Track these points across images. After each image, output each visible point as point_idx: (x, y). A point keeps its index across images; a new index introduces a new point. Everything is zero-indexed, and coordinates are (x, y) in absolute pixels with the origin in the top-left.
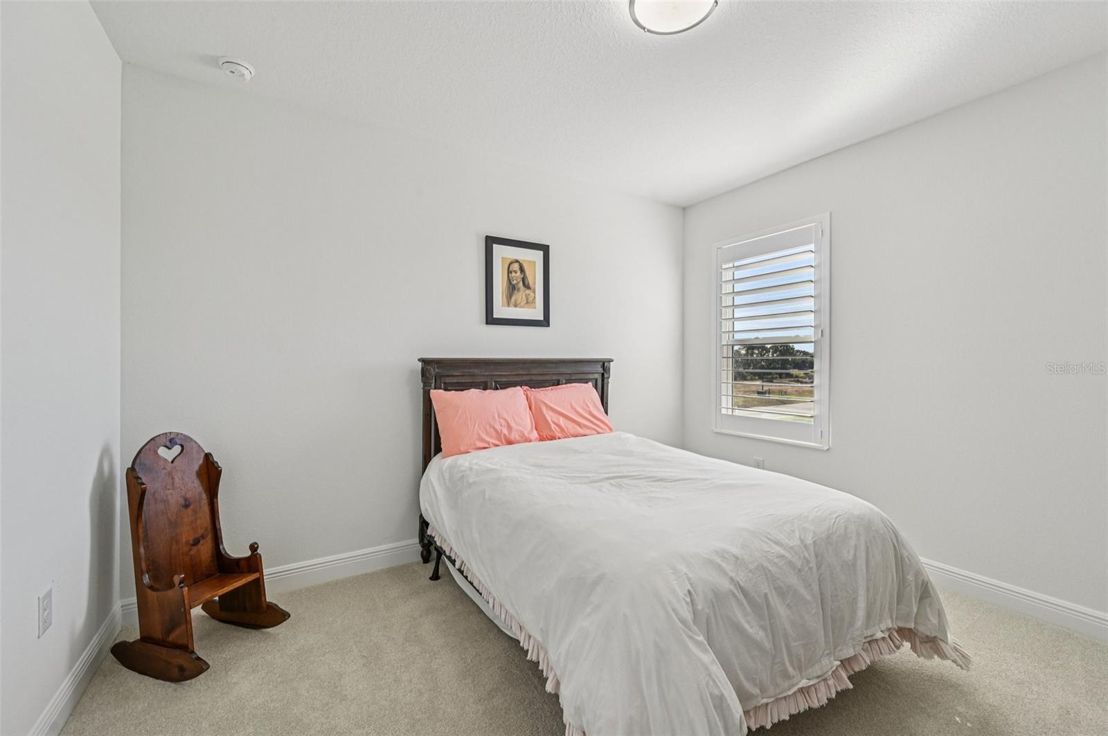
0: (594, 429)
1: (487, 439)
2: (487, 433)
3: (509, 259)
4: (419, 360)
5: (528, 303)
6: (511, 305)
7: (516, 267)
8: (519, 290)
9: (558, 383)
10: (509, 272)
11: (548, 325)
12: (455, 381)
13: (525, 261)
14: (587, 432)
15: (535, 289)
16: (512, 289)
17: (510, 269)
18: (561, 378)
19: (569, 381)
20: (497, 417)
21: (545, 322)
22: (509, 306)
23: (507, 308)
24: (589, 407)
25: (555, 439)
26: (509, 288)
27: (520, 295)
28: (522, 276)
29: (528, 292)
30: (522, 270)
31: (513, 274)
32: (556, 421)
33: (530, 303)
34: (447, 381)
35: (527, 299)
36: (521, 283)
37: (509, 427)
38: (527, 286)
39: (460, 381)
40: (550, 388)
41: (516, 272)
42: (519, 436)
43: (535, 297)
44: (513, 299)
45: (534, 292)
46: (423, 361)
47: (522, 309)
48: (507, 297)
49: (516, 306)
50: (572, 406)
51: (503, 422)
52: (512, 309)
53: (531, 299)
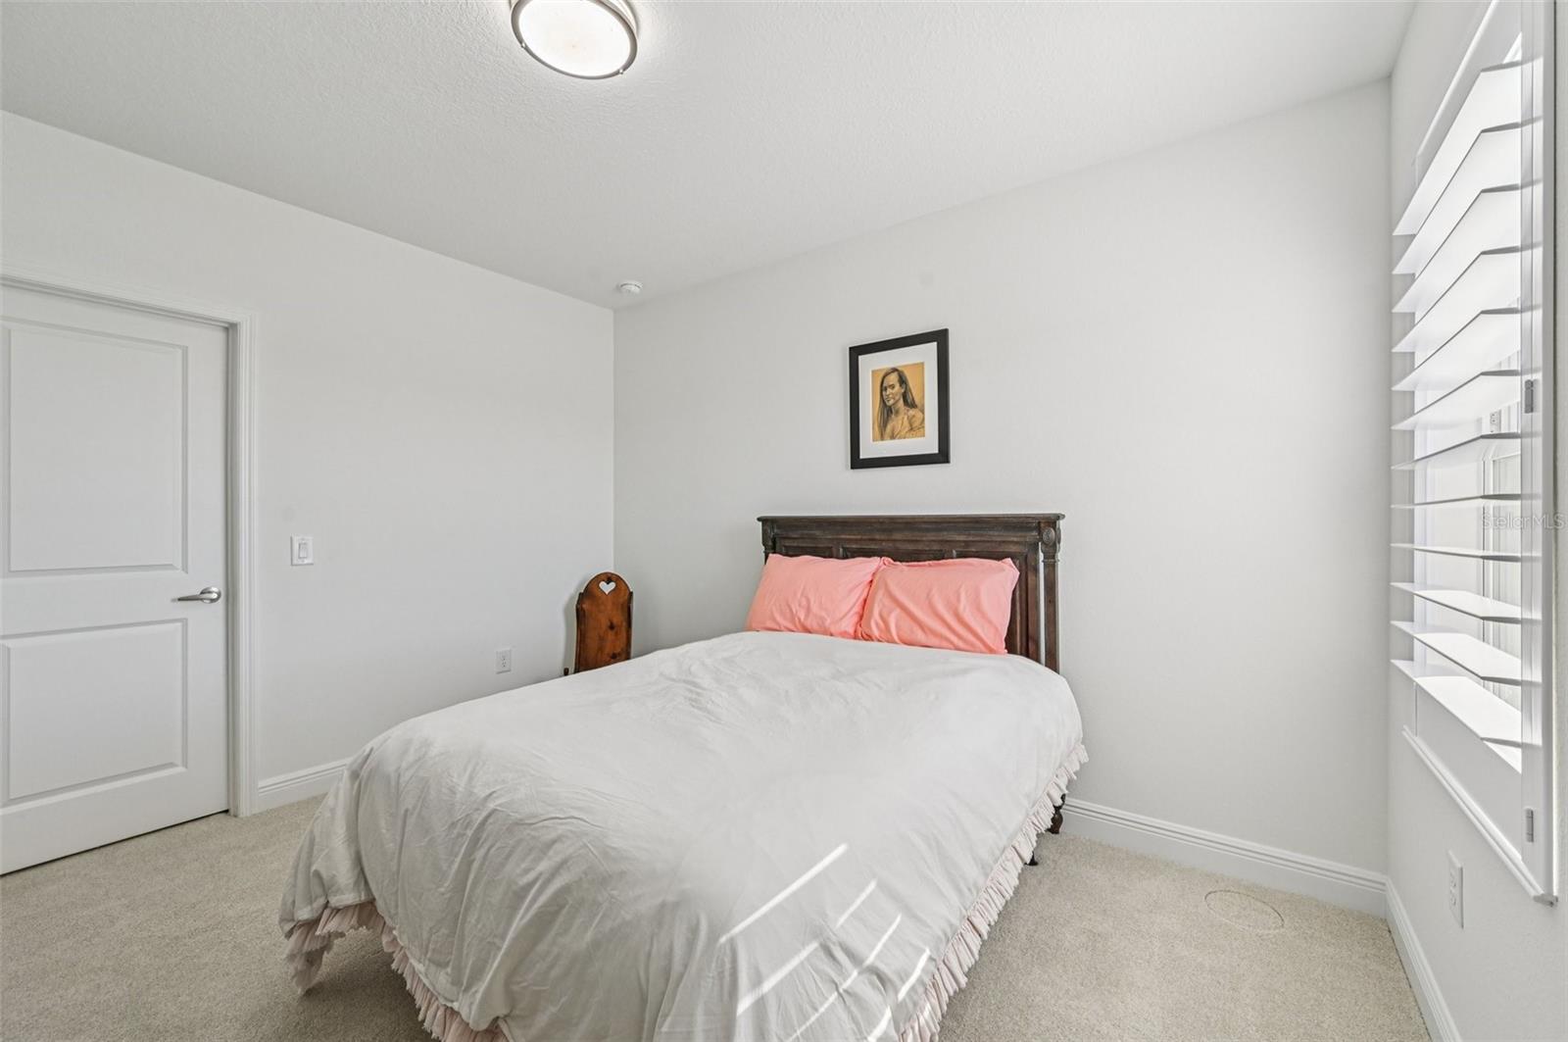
0: (947, 640)
1: (779, 618)
2: (782, 614)
3: (880, 370)
4: (759, 519)
5: (912, 429)
6: (886, 436)
7: (893, 379)
8: (897, 412)
9: (940, 556)
10: (883, 389)
11: (947, 461)
12: (795, 544)
13: (906, 366)
14: (933, 641)
15: (923, 406)
16: (887, 412)
17: (884, 385)
18: (946, 547)
19: (962, 555)
20: (799, 595)
21: (942, 456)
22: (882, 438)
23: (881, 442)
24: (959, 600)
25: (873, 640)
26: (882, 413)
27: (899, 422)
28: (903, 391)
29: (912, 412)
30: (902, 381)
31: (889, 391)
32: (885, 615)
33: (915, 429)
34: (787, 544)
35: (911, 425)
36: (901, 401)
37: (808, 610)
38: (910, 404)
39: (801, 545)
40: (927, 563)
41: (893, 387)
42: (818, 624)
43: (923, 419)
44: (889, 427)
45: (923, 412)
46: (764, 520)
47: (902, 441)
48: (879, 426)
49: (893, 437)
50: (928, 595)
51: (804, 603)
52: (888, 443)
53: (916, 424)
